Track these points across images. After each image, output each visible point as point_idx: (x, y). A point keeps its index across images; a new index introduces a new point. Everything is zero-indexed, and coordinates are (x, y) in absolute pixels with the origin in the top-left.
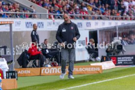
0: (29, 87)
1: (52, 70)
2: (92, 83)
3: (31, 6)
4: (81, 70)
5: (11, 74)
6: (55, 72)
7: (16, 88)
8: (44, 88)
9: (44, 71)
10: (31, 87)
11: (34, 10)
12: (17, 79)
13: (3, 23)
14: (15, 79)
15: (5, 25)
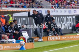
0: (41, 47)
1: (54, 38)
2: (78, 45)
3: (41, 1)
4: (71, 37)
5: (30, 40)
6: (56, 39)
7: (33, 48)
8: (50, 48)
9: (50, 38)
10: (42, 47)
11: (43, 4)
12: (34, 43)
13: (25, 11)
14: (33, 43)
15: (26, 12)
